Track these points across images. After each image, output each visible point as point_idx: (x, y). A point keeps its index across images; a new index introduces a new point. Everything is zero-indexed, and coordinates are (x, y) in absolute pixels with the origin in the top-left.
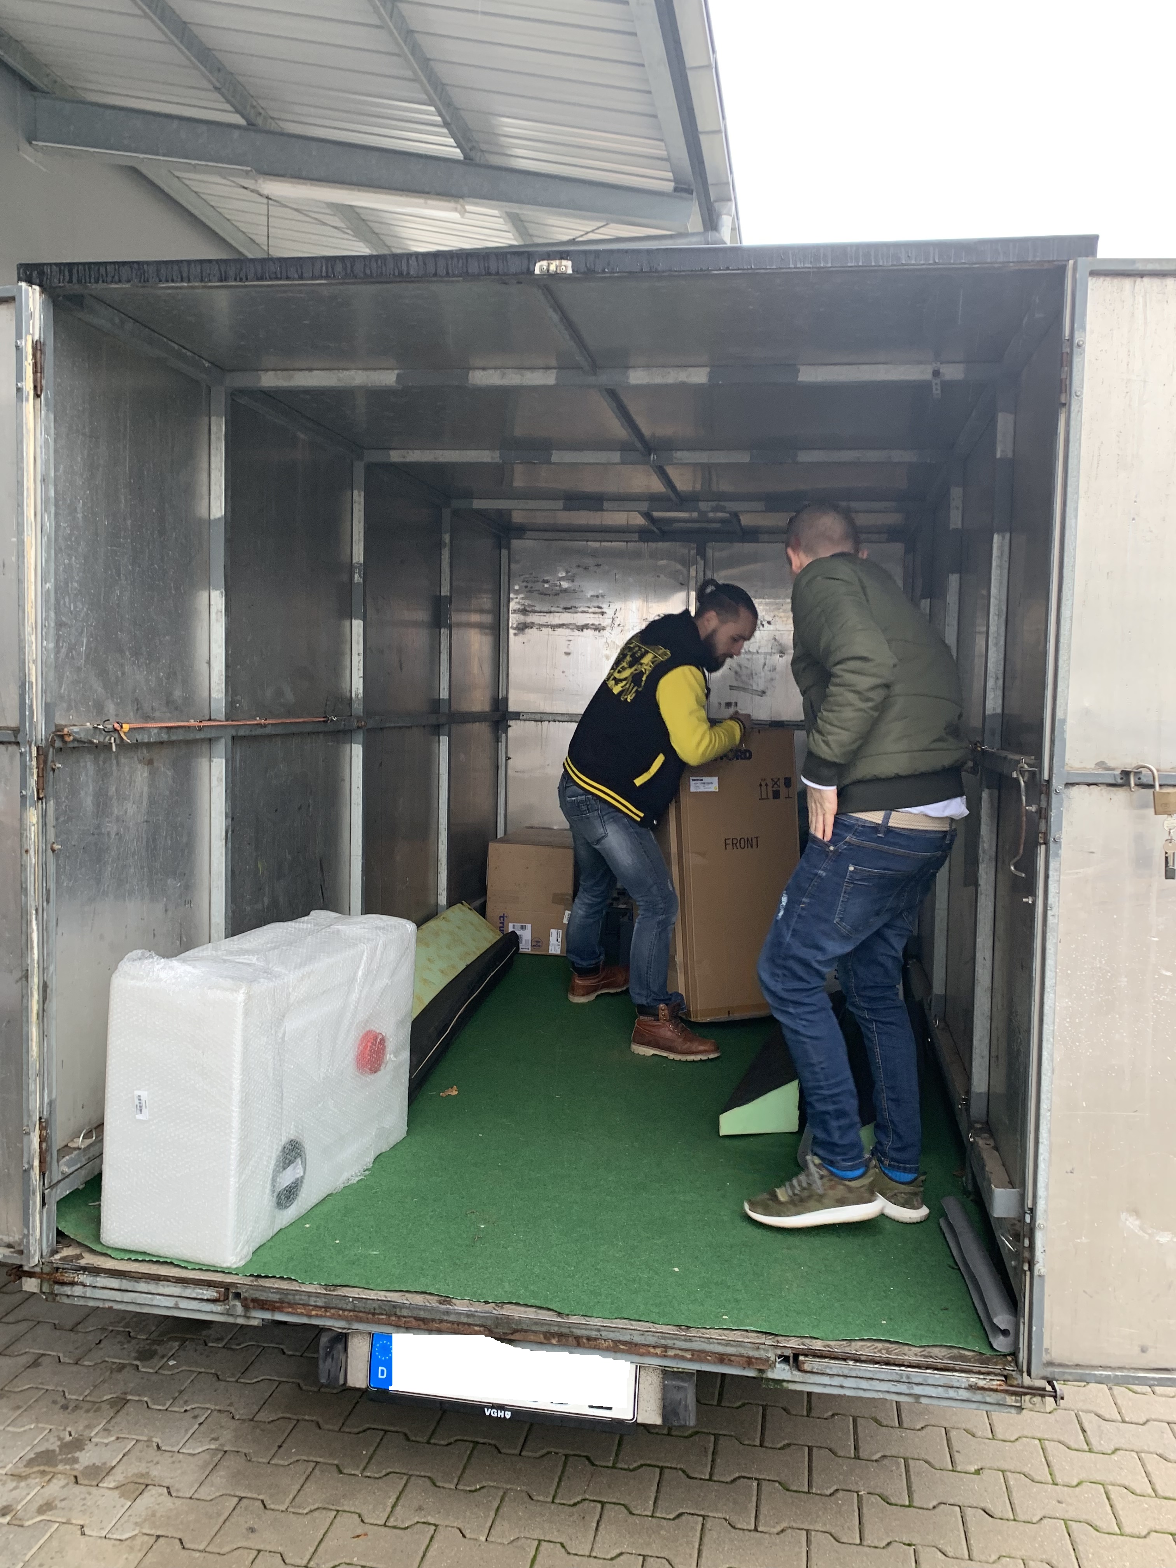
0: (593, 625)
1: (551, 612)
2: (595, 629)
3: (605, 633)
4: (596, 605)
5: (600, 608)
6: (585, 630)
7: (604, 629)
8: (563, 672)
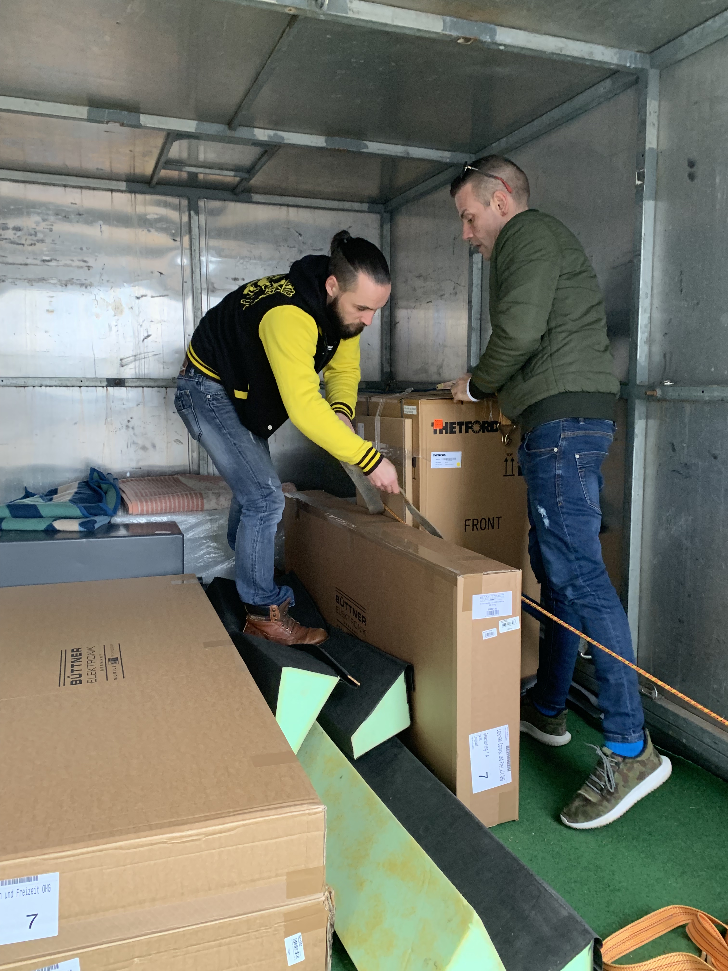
0: (77, 280)
1: (26, 265)
2: (82, 285)
3: (95, 290)
4: (80, 258)
5: (85, 261)
6: (69, 286)
7: (91, 285)
8: (46, 332)
